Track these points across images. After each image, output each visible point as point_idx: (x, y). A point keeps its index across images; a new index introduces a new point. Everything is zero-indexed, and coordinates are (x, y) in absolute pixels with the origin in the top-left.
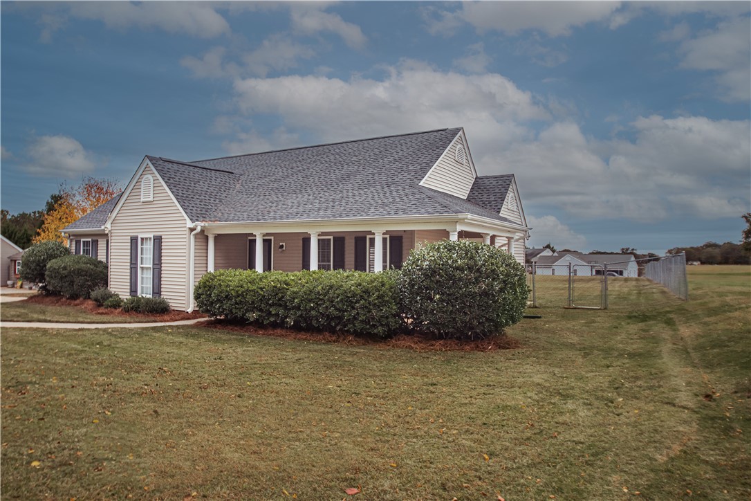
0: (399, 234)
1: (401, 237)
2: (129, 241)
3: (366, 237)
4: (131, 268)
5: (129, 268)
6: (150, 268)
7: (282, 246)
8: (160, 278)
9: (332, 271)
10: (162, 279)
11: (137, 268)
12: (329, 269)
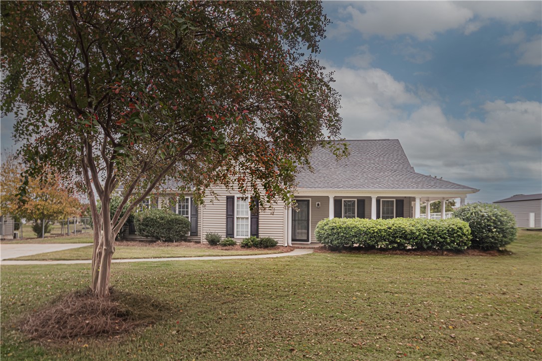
0: (402, 199)
1: (403, 200)
2: (226, 199)
3: (380, 200)
4: (227, 218)
5: (225, 218)
6: (248, 218)
7: (318, 205)
8: (258, 224)
9: (357, 219)
10: (259, 225)
11: (233, 218)
12: (355, 217)
